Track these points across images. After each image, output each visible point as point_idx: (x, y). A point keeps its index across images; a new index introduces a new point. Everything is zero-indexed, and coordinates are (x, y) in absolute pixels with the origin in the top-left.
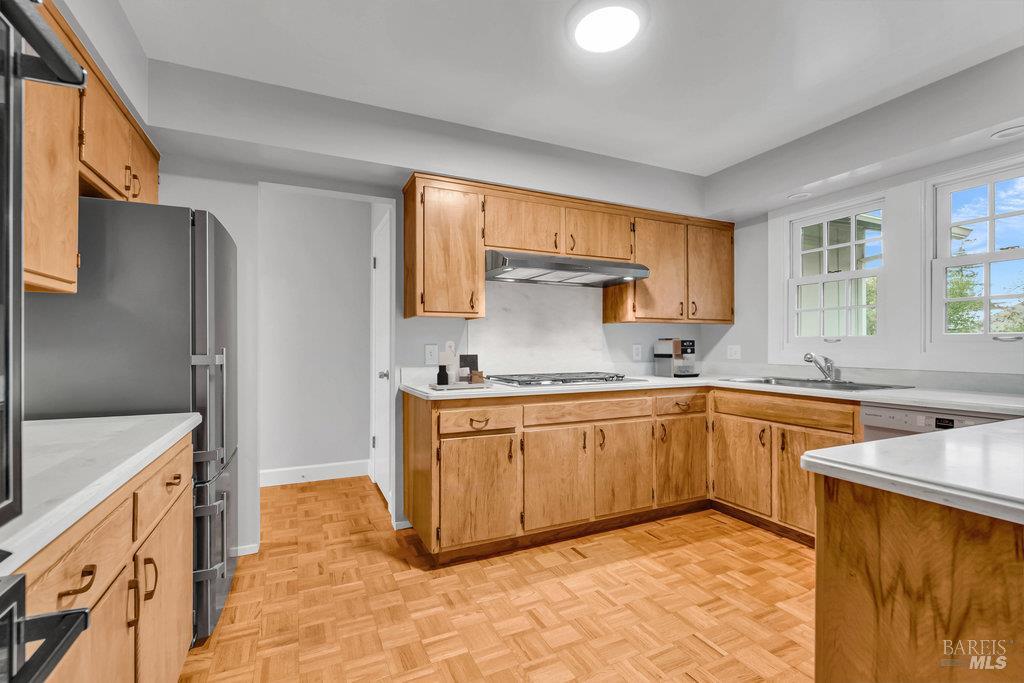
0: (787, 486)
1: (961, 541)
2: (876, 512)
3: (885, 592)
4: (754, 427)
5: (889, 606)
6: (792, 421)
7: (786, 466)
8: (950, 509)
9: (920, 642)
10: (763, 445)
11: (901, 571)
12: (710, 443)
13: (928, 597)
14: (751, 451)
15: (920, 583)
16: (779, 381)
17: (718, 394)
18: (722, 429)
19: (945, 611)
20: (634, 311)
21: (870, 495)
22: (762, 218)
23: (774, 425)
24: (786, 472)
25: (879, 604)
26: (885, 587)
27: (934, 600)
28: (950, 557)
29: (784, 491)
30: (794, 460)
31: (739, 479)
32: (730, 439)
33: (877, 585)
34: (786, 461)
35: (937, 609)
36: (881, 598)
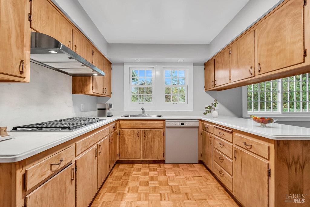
0: (145, 147)
1: (304, 147)
2: (289, 146)
3: (290, 165)
4: (135, 131)
5: (291, 168)
6: (146, 128)
7: (145, 141)
8: (302, 140)
9: (297, 173)
10: (138, 137)
11: (293, 158)
12: (118, 140)
13: (298, 162)
14: (134, 140)
15: (297, 159)
16: (131, 116)
17: (121, 122)
18: (123, 134)
19: (301, 164)
20: (93, 89)
21: (287, 142)
22: (122, 64)
23: (141, 130)
24: (145, 144)
25: (289, 168)
26: (290, 164)
27: (299, 162)
28: (302, 151)
29: (145, 149)
30: (148, 139)
31: (130, 150)
32: (126, 137)
33: (289, 164)
34: (145, 140)
35: (300, 164)
36: (289, 166)
